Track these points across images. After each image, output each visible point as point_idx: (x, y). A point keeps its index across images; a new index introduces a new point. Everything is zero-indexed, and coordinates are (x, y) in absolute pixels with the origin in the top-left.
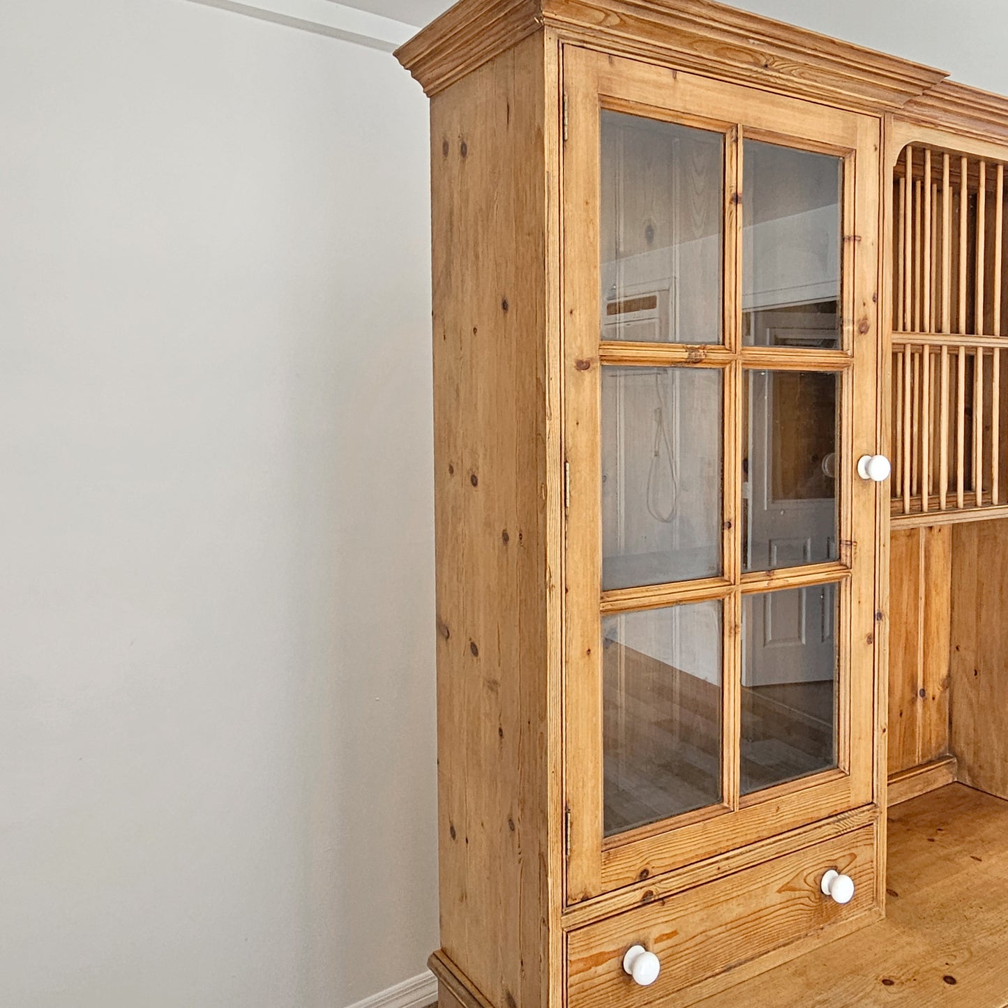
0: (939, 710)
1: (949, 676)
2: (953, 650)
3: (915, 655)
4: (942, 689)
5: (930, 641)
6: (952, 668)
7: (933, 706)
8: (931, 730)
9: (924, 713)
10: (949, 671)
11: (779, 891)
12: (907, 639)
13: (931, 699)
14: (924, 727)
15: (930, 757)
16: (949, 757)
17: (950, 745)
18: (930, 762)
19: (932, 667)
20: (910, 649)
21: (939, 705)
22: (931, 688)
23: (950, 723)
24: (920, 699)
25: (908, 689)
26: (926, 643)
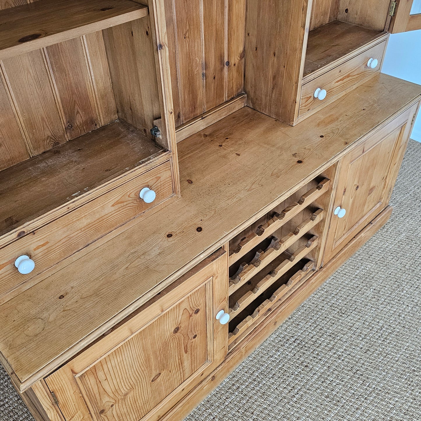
0: (238, 71)
1: (244, 50)
2: (246, 36)
3: (223, 43)
4: (239, 59)
5: (232, 33)
6: (246, 46)
7: (234, 69)
8: (233, 82)
9: (229, 75)
10: (244, 47)
11: (113, 206)
12: (217, 34)
13: (233, 65)
14: (229, 82)
15: (232, 96)
16: (243, 94)
17: (244, 87)
18: (232, 99)
19: (234, 48)
20: (219, 40)
21: (238, 67)
22: (233, 60)
23: (244, 76)
24: (226, 68)
25: (218, 64)
26: (230, 35)
